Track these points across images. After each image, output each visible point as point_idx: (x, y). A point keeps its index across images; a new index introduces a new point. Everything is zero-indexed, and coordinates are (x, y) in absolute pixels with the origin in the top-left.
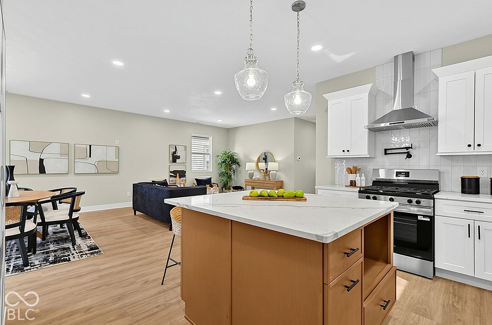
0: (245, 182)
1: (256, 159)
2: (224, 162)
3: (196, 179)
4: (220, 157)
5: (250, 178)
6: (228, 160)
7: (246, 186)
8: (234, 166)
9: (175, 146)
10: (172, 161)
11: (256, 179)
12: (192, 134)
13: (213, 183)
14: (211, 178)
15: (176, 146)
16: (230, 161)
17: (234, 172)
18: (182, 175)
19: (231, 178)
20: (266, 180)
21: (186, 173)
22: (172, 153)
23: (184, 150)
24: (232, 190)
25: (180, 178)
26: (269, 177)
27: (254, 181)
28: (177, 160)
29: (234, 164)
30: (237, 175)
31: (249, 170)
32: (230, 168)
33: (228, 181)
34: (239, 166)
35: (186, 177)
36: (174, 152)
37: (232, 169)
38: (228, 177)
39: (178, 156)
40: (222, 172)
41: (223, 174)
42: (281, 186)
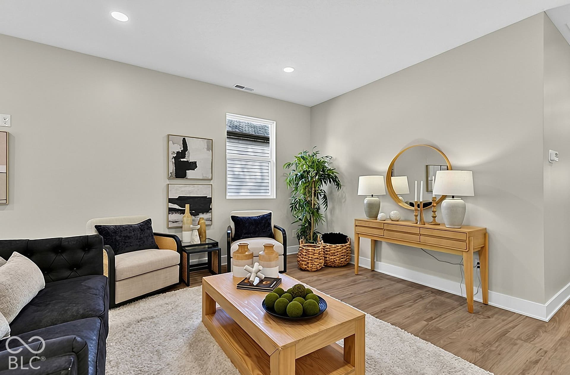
0: (356, 226)
1: (385, 167)
2: (302, 177)
3: (234, 218)
4: (293, 167)
5: (370, 216)
6: (313, 173)
7: (359, 238)
8: (325, 187)
9: (182, 138)
10: (174, 174)
11: (390, 222)
12: (227, 113)
13: (275, 227)
14: (271, 213)
15: (186, 138)
16: (316, 174)
17: (327, 202)
18: (201, 207)
19: (319, 215)
20: (427, 226)
21: (211, 202)
22: (176, 155)
23: (206, 150)
24: (321, 244)
25: (192, 214)
26: (433, 217)
27: (384, 227)
28: (187, 171)
29: (325, 182)
30: (333, 209)
31: (365, 196)
32: (315, 191)
33: (311, 220)
34: (338, 185)
35: (212, 212)
36: (179, 152)
37: (320, 193)
38: (313, 213)
39: (191, 162)
40: (299, 199)
41: (300, 204)
42: (482, 248)
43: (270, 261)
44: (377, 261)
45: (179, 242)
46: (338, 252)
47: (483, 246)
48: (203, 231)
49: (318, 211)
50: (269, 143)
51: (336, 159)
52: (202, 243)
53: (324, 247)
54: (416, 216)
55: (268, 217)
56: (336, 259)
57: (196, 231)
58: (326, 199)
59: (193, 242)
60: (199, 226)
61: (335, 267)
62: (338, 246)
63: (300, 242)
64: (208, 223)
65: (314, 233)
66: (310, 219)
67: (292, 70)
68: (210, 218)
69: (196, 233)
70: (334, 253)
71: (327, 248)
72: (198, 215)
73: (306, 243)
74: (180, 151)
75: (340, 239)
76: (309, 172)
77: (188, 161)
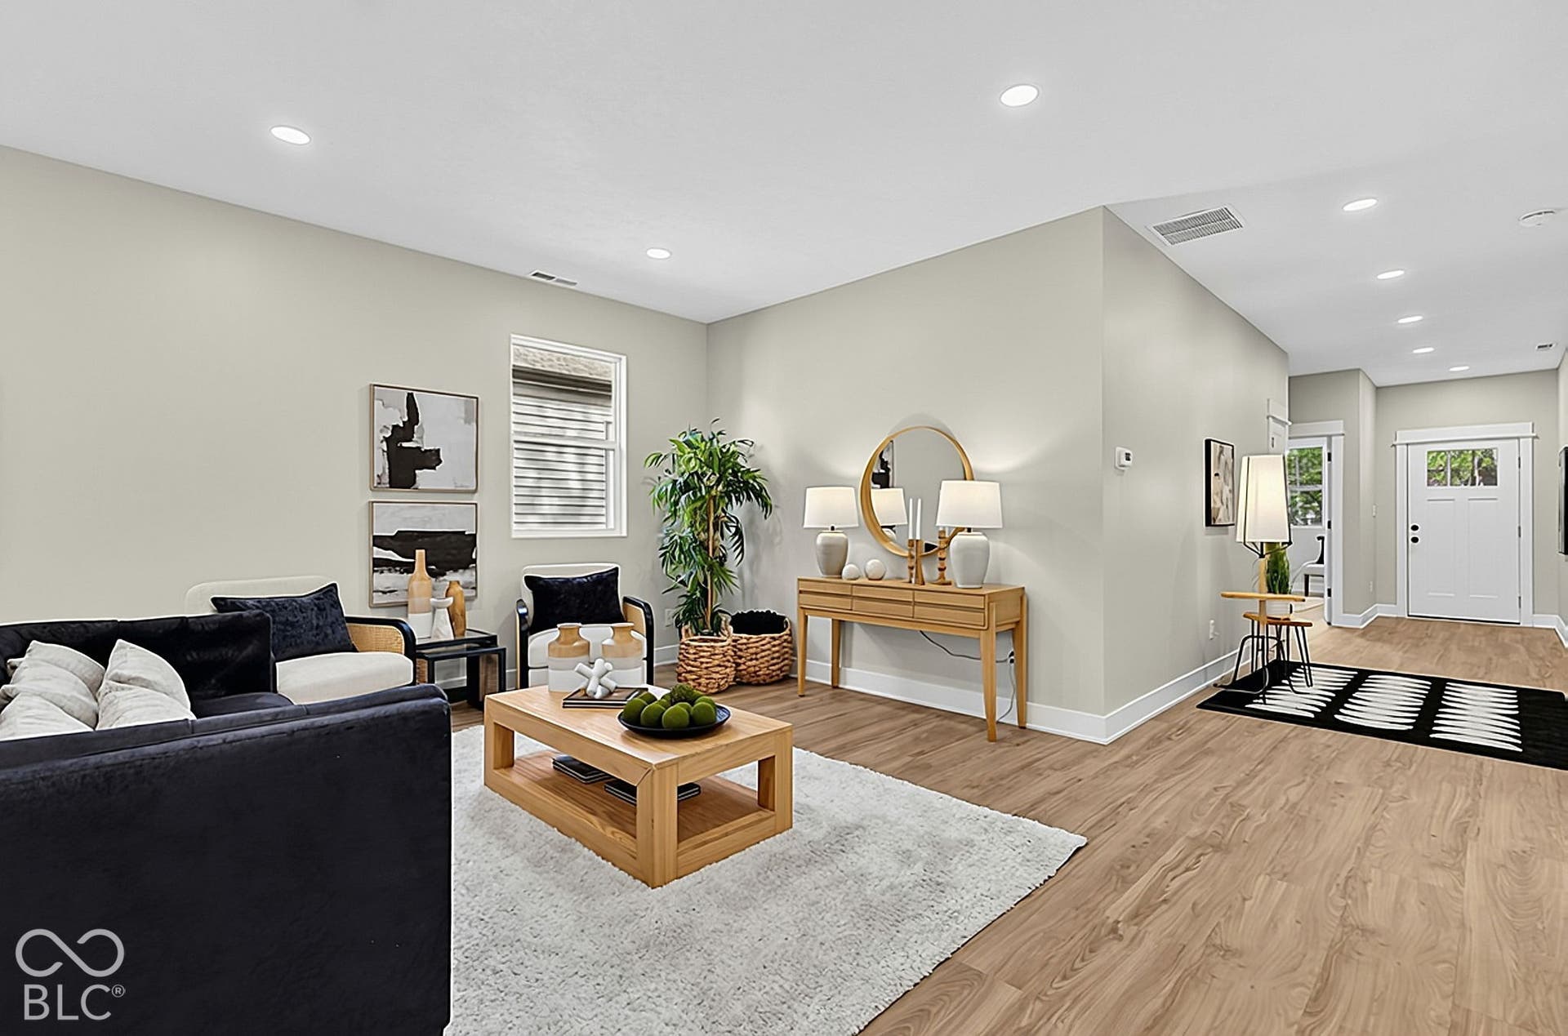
0: (801, 592)
1: (857, 467)
2: (687, 487)
3: (531, 582)
4: (668, 464)
5: (827, 572)
6: (711, 478)
7: (806, 617)
8: (738, 510)
9: (406, 393)
10: (386, 479)
11: (866, 581)
12: (513, 336)
13: (626, 600)
14: (617, 569)
15: (415, 393)
16: (719, 481)
17: (742, 544)
18: (449, 557)
19: (725, 574)
20: (927, 586)
21: (475, 545)
22: (390, 434)
23: (462, 421)
24: (729, 634)
25: (432, 574)
26: (940, 569)
27: (853, 592)
28: (417, 472)
29: (738, 499)
30: (756, 558)
31: (820, 530)
32: (717, 518)
33: (707, 585)
34: (766, 505)
35: (476, 567)
36: (397, 426)
37: (726, 523)
38: (711, 568)
39: (426, 451)
40: (680, 537)
41: (681, 550)
42: (1017, 623)
43: (624, 656)
44: (844, 665)
45: (409, 636)
46: (763, 651)
47: (1018, 619)
48: (458, 611)
49: (722, 564)
50: (610, 396)
51: (762, 447)
52: (457, 638)
53: (734, 641)
54: (911, 568)
55: (610, 579)
56: (761, 666)
57: (444, 613)
58: (741, 537)
59: (438, 637)
60: (451, 600)
61: (758, 685)
62: (764, 639)
63: (683, 634)
64: (470, 593)
65: (714, 615)
66: (705, 582)
67: (666, 254)
68: (471, 583)
69: (444, 615)
70: (756, 654)
71: (742, 644)
72: (444, 574)
73: (696, 635)
74: (401, 425)
75: (770, 623)
76: (704, 474)
77: (419, 448)
